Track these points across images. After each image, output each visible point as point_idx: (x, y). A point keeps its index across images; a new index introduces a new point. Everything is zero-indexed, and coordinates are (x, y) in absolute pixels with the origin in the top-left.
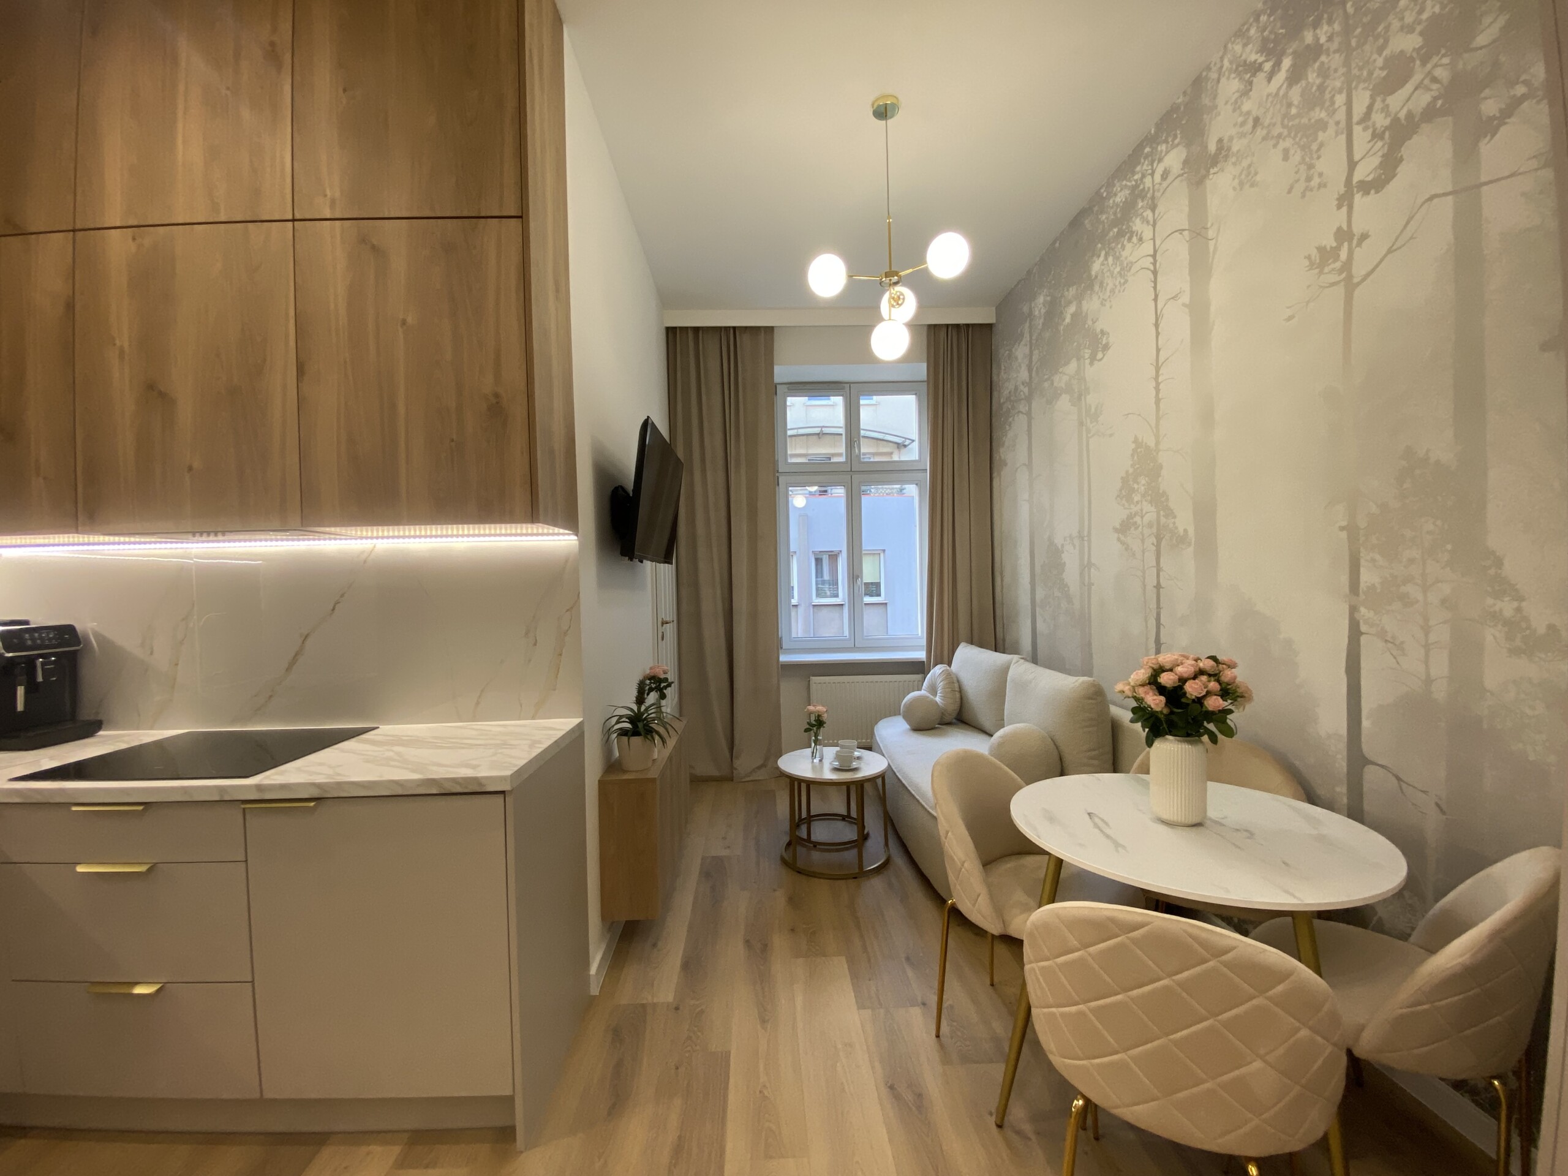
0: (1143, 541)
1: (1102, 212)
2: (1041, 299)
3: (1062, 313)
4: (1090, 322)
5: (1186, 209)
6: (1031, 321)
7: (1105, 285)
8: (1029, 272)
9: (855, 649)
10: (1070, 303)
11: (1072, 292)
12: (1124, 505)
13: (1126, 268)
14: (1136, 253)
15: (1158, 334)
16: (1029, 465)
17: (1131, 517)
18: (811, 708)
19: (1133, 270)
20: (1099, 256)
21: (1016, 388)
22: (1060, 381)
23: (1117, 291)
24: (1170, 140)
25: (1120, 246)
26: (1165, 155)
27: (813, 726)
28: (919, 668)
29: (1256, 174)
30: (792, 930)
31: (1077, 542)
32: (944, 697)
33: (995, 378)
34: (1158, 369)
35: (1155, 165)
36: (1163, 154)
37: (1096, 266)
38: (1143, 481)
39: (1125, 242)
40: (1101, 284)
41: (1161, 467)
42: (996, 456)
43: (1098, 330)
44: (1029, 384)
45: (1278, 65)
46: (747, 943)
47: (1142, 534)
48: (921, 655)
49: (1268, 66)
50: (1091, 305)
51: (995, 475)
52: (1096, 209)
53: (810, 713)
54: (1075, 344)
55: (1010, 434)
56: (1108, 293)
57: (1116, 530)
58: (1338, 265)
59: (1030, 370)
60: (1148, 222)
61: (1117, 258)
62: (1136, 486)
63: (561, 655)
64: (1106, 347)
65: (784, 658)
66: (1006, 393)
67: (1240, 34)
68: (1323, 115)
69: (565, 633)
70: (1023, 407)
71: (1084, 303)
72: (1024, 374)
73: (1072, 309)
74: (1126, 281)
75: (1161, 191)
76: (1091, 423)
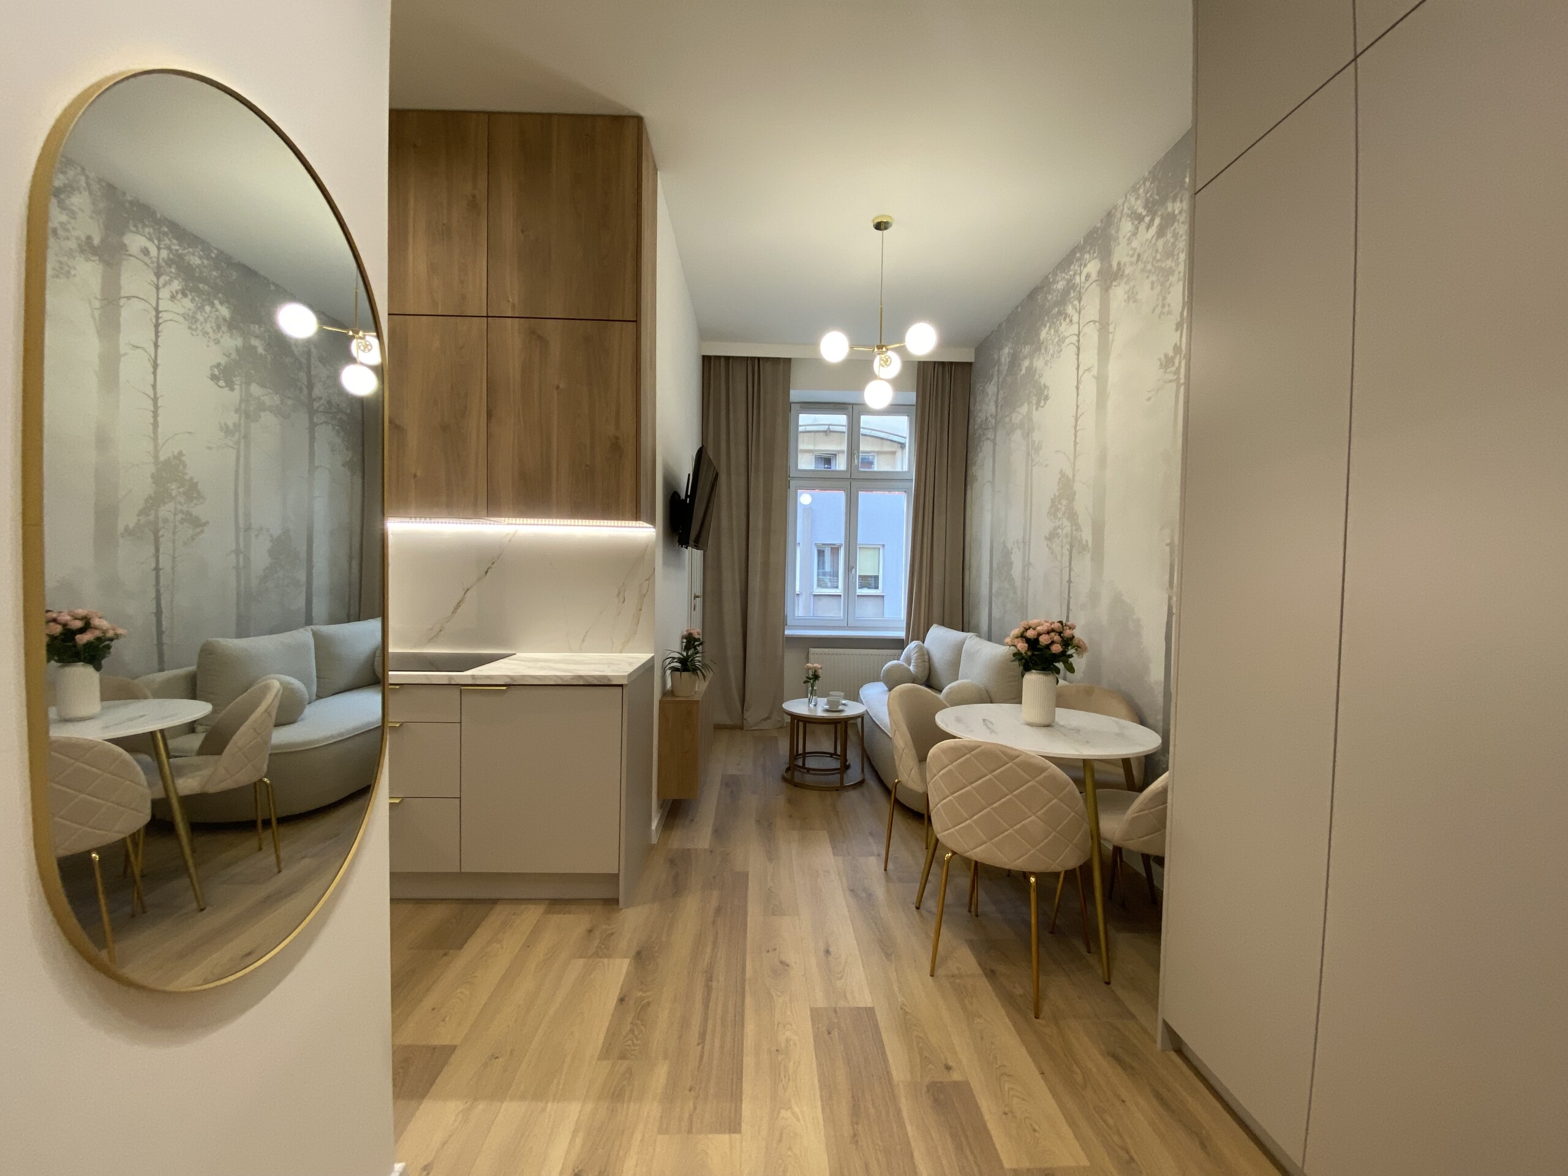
0: (1062, 547)
1: (1049, 293)
2: (1006, 350)
3: (1020, 365)
4: (1037, 376)
5: (1098, 307)
6: (999, 365)
7: (1048, 350)
8: (1000, 326)
9: (848, 627)
10: (1025, 358)
11: (1027, 350)
12: (1051, 520)
13: (1062, 340)
14: (1067, 330)
15: (1078, 395)
16: (993, 483)
17: (1055, 529)
18: (809, 665)
19: (1066, 344)
20: (1045, 326)
21: (987, 419)
22: (1016, 418)
23: (1055, 356)
24: (1092, 252)
25: (1058, 322)
26: (1089, 262)
27: (810, 679)
28: (899, 644)
29: (1137, 293)
30: (790, 816)
31: (1021, 545)
32: (916, 666)
33: (972, 408)
34: (1076, 420)
35: (1082, 268)
36: (1087, 261)
37: (1043, 334)
38: (1064, 502)
39: (1062, 321)
40: (1046, 349)
41: (1075, 493)
42: (969, 472)
43: (1042, 383)
44: (995, 417)
45: (1152, 220)
46: (758, 821)
47: (1062, 541)
48: (902, 634)
49: (1147, 219)
50: (1039, 363)
51: (968, 487)
52: (1045, 289)
53: (809, 669)
54: (1027, 391)
55: (981, 455)
56: (1049, 357)
57: (1046, 538)
58: (1174, 369)
59: (997, 406)
60: (1076, 310)
61: (1056, 331)
62: (1060, 506)
63: (641, 610)
64: (1046, 398)
65: (787, 632)
66: (979, 421)
67: (1135, 189)
68: (1173, 265)
69: (644, 595)
70: (990, 435)
71: (1035, 360)
72: (992, 408)
73: (1026, 363)
74: (1061, 350)
75: (1085, 289)
76: (1035, 454)
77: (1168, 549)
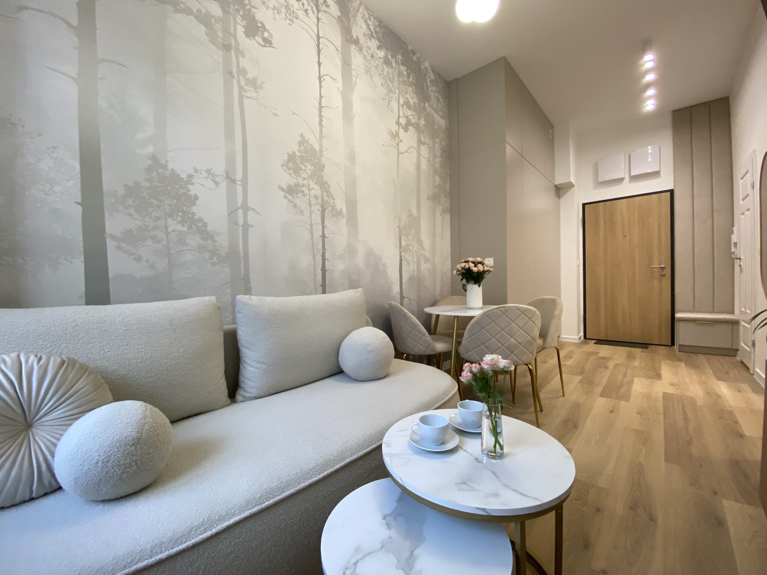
17: (298, 185)
38: (309, 166)
77: (398, 229)
